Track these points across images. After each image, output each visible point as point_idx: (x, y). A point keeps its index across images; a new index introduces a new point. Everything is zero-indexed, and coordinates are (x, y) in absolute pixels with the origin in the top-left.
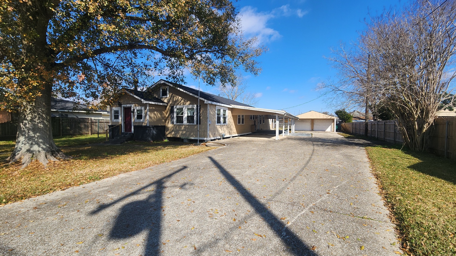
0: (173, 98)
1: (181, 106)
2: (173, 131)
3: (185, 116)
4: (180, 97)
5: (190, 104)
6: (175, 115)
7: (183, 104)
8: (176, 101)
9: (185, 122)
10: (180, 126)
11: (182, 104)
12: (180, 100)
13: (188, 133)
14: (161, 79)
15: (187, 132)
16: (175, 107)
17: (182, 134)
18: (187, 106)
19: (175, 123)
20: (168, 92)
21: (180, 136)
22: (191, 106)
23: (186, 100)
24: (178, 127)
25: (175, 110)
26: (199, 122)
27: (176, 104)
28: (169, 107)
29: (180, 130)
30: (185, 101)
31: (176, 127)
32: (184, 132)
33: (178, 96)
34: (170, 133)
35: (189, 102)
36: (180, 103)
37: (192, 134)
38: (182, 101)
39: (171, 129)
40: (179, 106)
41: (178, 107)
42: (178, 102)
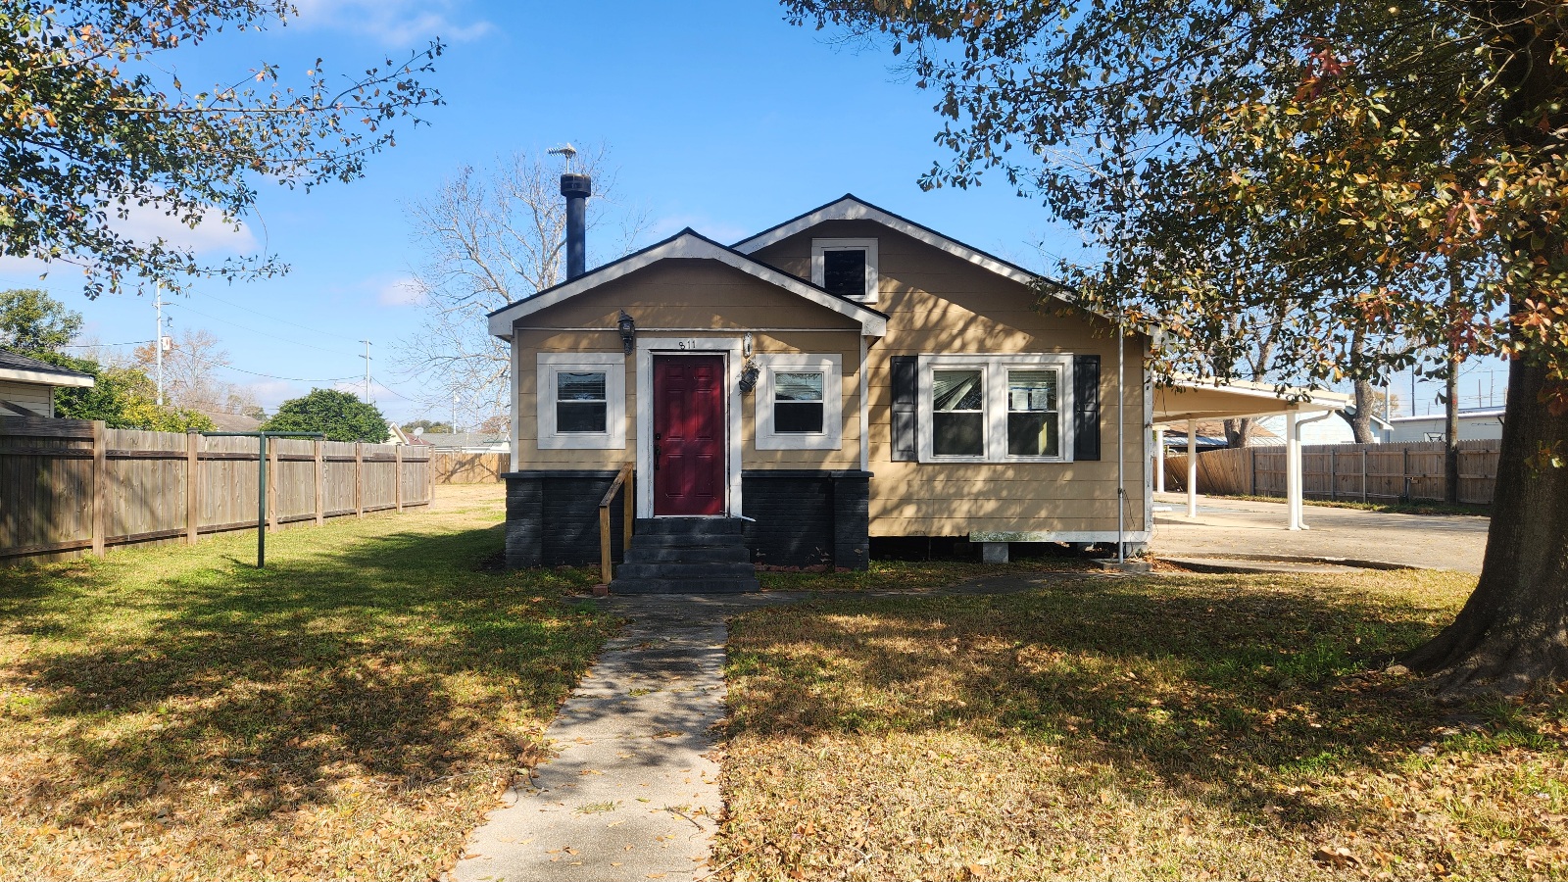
0: (910, 306)
1: (970, 360)
2: (906, 500)
3: (996, 414)
4: (956, 310)
5: (1028, 349)
6: (925, 409)
7: (982, 348)
8: (928, 330)
9: (997, 446)
10: (961, 473)
11: (972, 348)
12: (961, 325)
13: (1015, 509)
14: (849, 196)
15: (1006, 502)
16: (922, 361)
17: (971, 518)
18: (1007, 360)
19: (925, 454)
20: (871, 273)
21: (957, 527)
22: (1036, 360)
23: (1000, 327)
24: (941, 477)
25: (926, 380)
26: (1089, 445)
27: (930, 344)
28: (881, 360)
29: (959, 495)
30: (990, 331)
31: (931, 480)
32: (990, 506)
33: (943, 302)
34: (885, 512)
35: (1019, 340)
36: (957, 343)
37: (1043, 514)
38: (974, 332)
39: (893, 489)
40: (956, 360)
41: (947, 361)
42: (944, 336)
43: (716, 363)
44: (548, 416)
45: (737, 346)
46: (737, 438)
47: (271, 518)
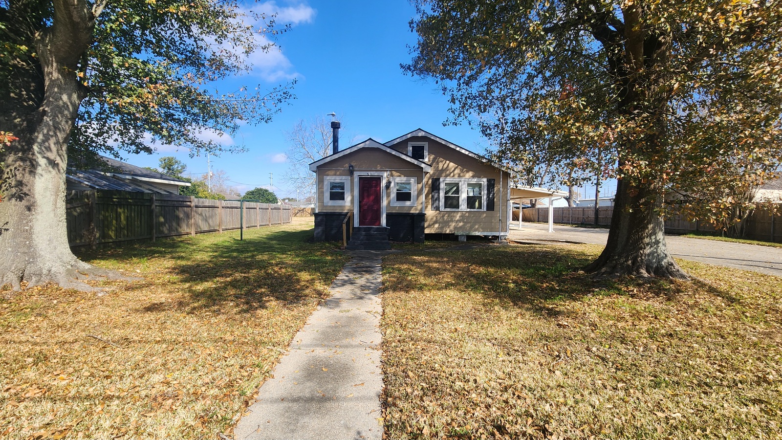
0: (438, 163)
1: (456, 180)
2: (436, 222)
3: (463, 196)
4: (452, 164)
5: (473, 177)
6: (442, 194)
7: (459, 176)
8: (443, 170)
9: (463, 206)
10: (452, 214)
11: (456, 176)
12: (453, 169)
13: (469, 225)
14: (419, 129)
15: (466, 223)
16: (441, 180)
17: (455, 228)
18: (467, 180)
19: (442, 208)
20: (426, 153)
21: (450, 231)
22: (476, 180)
23: (465, 170)
24: (447, 215)
25: (442, 186)
26: (491, 206)
27: (444, 175)
28: (429, 180)
29: (452, 221)
30: (462, 171)
31: (443, 216)
32: (461, 224)
33: (448, 162)
34: (429, 226)
35: (471, 174)
36: (452, 175)
37: (477, 227)
38: (457, 171)
39: (432, 219)
40: (451, 179)
41: (449, 180)
42: (448, 172)
43: (378, 180)
44: (327, 195)
45: (385, 174)
46: (384, 203)
47: (244, 226)
